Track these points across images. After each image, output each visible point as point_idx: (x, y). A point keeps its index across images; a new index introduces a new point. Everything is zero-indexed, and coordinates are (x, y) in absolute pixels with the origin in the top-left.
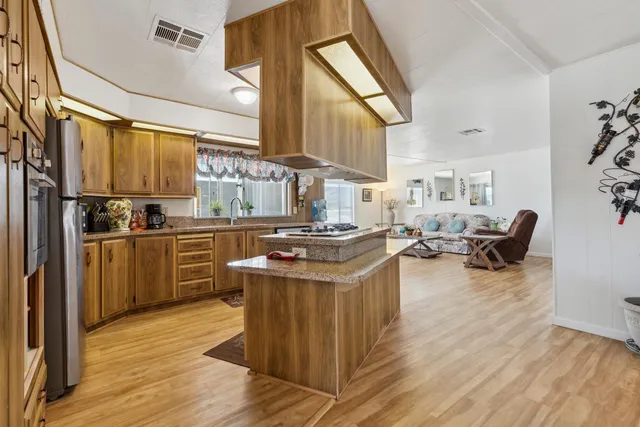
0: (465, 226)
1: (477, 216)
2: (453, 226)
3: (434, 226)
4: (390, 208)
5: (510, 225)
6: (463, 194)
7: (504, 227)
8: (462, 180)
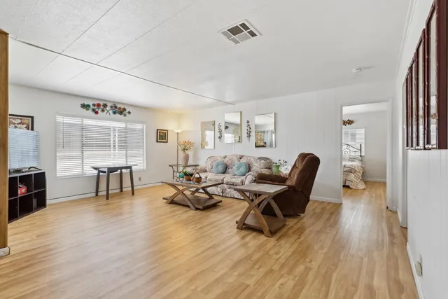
0: (249, 168)
1: (261, 159)
2: (238, 168)
3: (221, 168)
4: (184, 150)
5: (290, 168)
6: (249, 136)
7: (285, 171)
8: (248, 122)
